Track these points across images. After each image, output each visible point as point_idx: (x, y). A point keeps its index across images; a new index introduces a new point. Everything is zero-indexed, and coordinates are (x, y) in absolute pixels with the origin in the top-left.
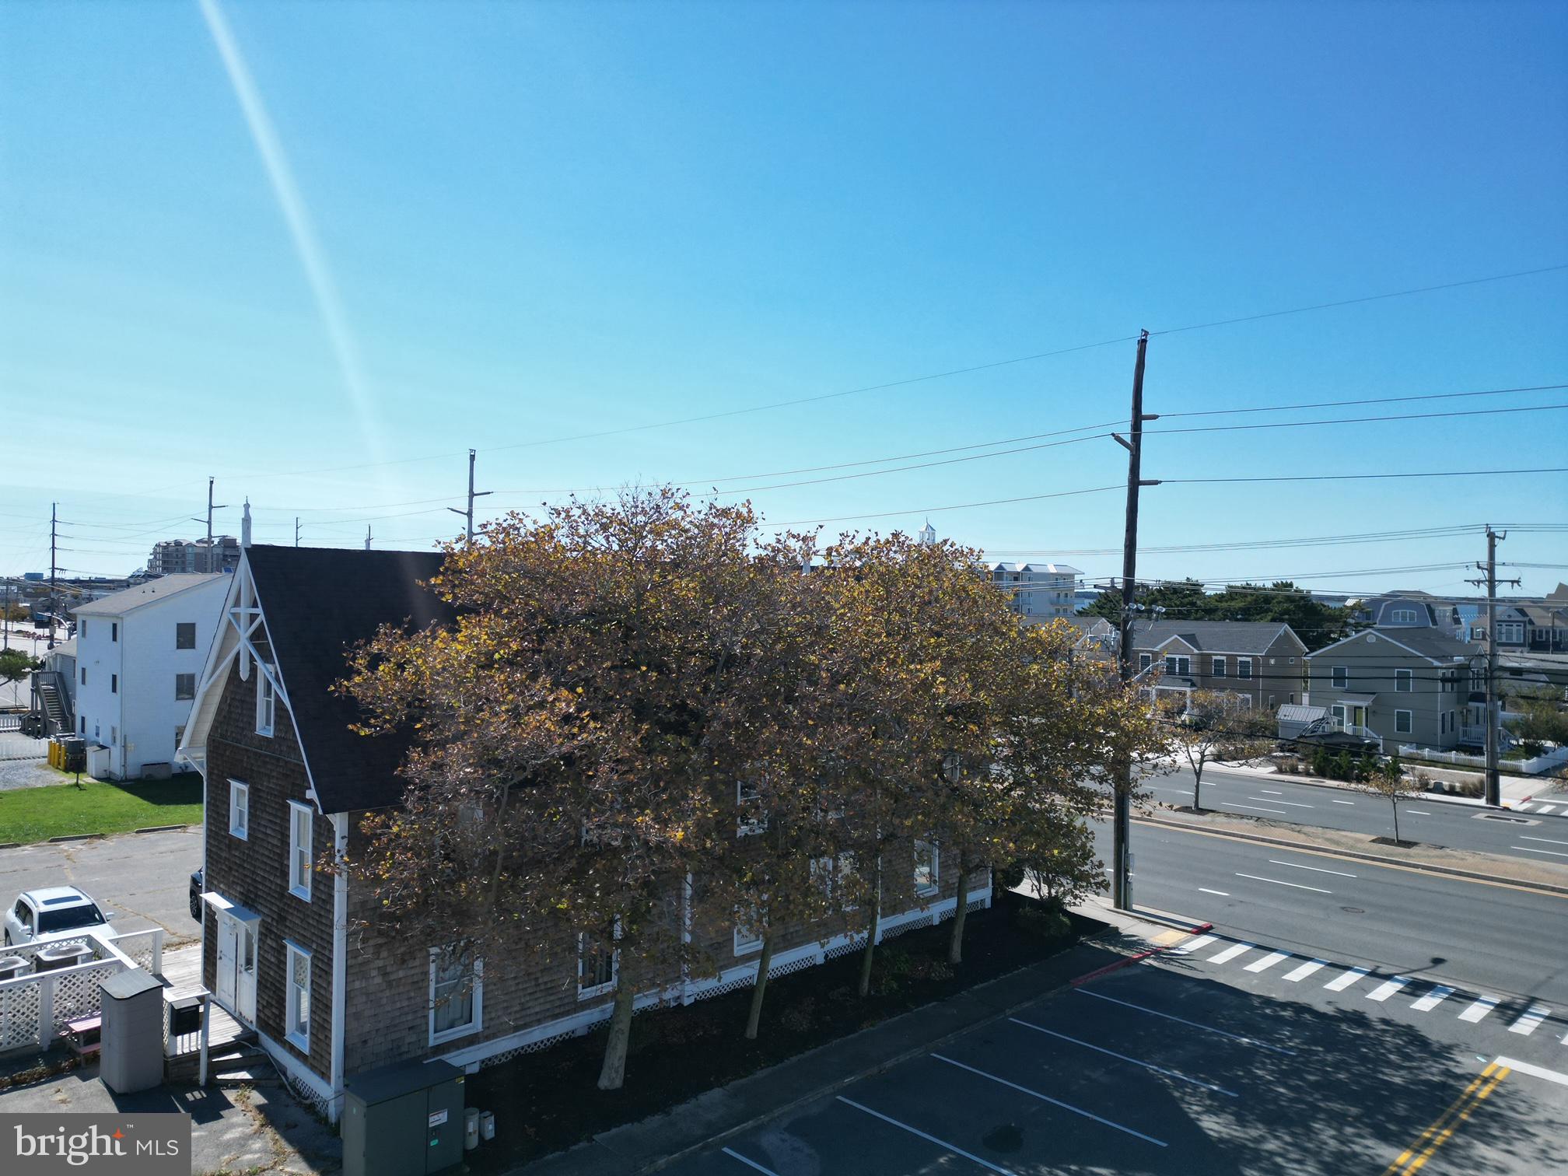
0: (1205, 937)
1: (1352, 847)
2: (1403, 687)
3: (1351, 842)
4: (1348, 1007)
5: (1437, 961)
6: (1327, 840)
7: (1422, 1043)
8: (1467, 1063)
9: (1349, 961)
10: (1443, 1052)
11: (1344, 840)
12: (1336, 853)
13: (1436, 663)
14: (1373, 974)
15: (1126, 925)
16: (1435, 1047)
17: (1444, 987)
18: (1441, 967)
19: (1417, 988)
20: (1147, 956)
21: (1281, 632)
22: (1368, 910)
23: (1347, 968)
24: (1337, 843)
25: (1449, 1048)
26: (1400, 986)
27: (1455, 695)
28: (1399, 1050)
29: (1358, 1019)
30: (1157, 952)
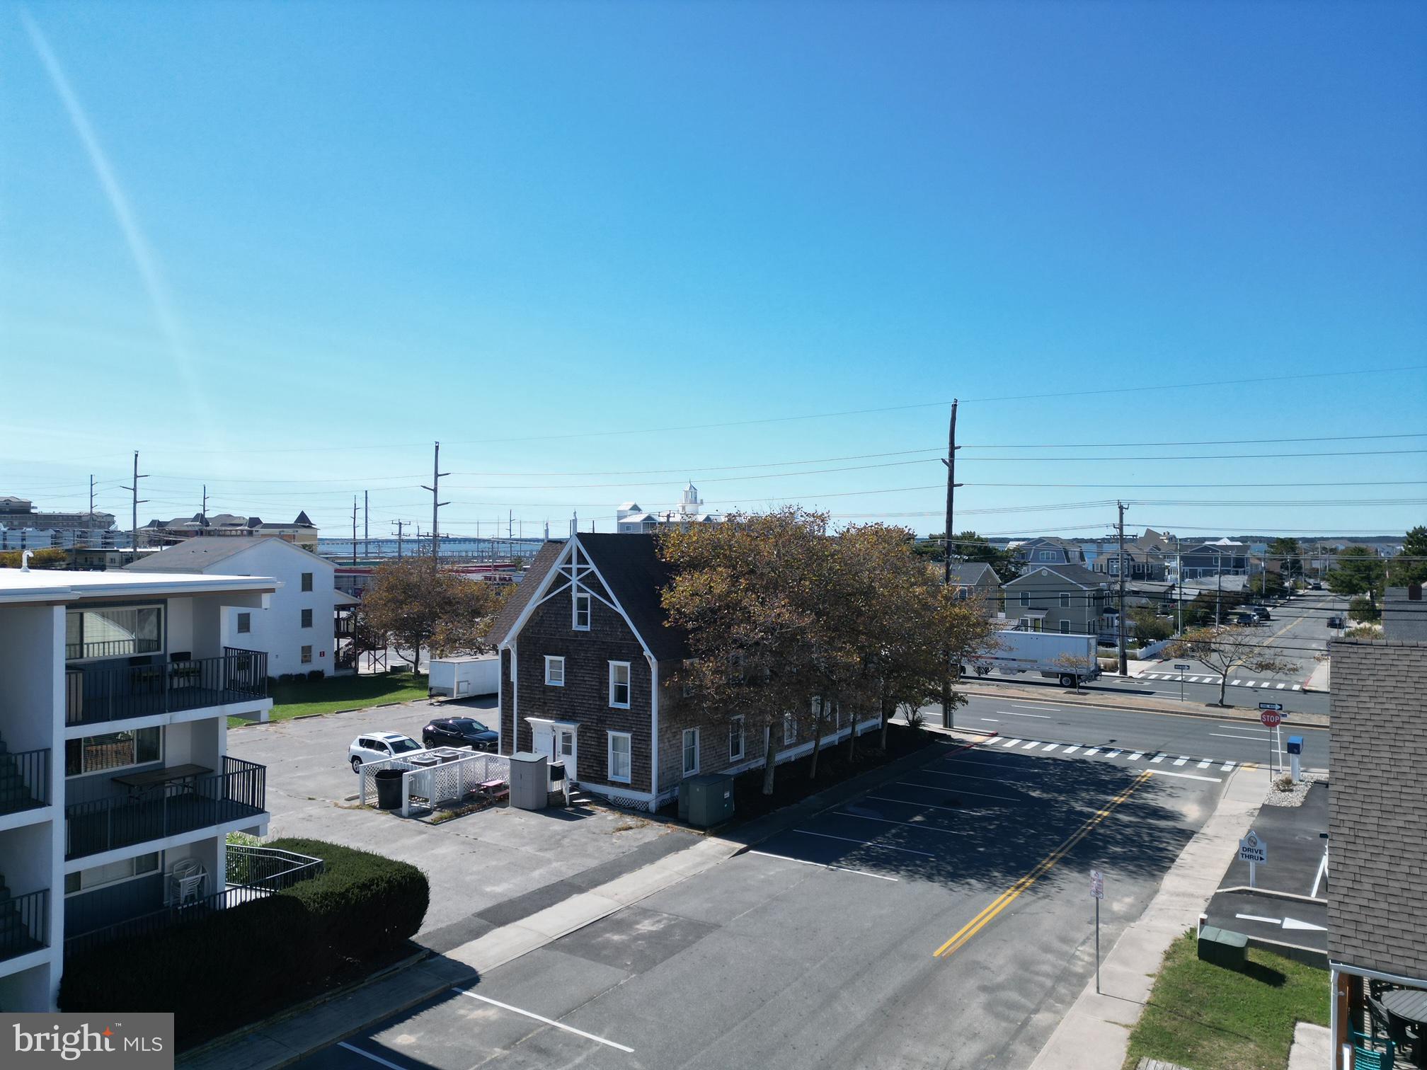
0: (996, 738)
1: (1054, 697)
2: (1065, 604)
3: (1053, 694)
4: (1077, 758)
5: (1112, 741)
6: (1039, 694)
7: (1114, 768)
8: (1134, 772)
9: (1071, 743)
10: (1123, 770)
11: (1049, 693)
12: (1045, 700)
13: (1085, 589)
14: (1083, 747)
15: (955, 735)
16: (1119, 768)
17: (1119, 750)
18: (1114, 743)
19: (1106, 750)
20: (972, 746)
21: (985, 569)
22: (1071, 723)
23: (1071, 745)
24: (1045, 695)
25: (1126, 768)
26: (1098, 750)
27: (1095, 607)
28: (1104, 770)
29: (1084, 762)
30: (976, 744)
